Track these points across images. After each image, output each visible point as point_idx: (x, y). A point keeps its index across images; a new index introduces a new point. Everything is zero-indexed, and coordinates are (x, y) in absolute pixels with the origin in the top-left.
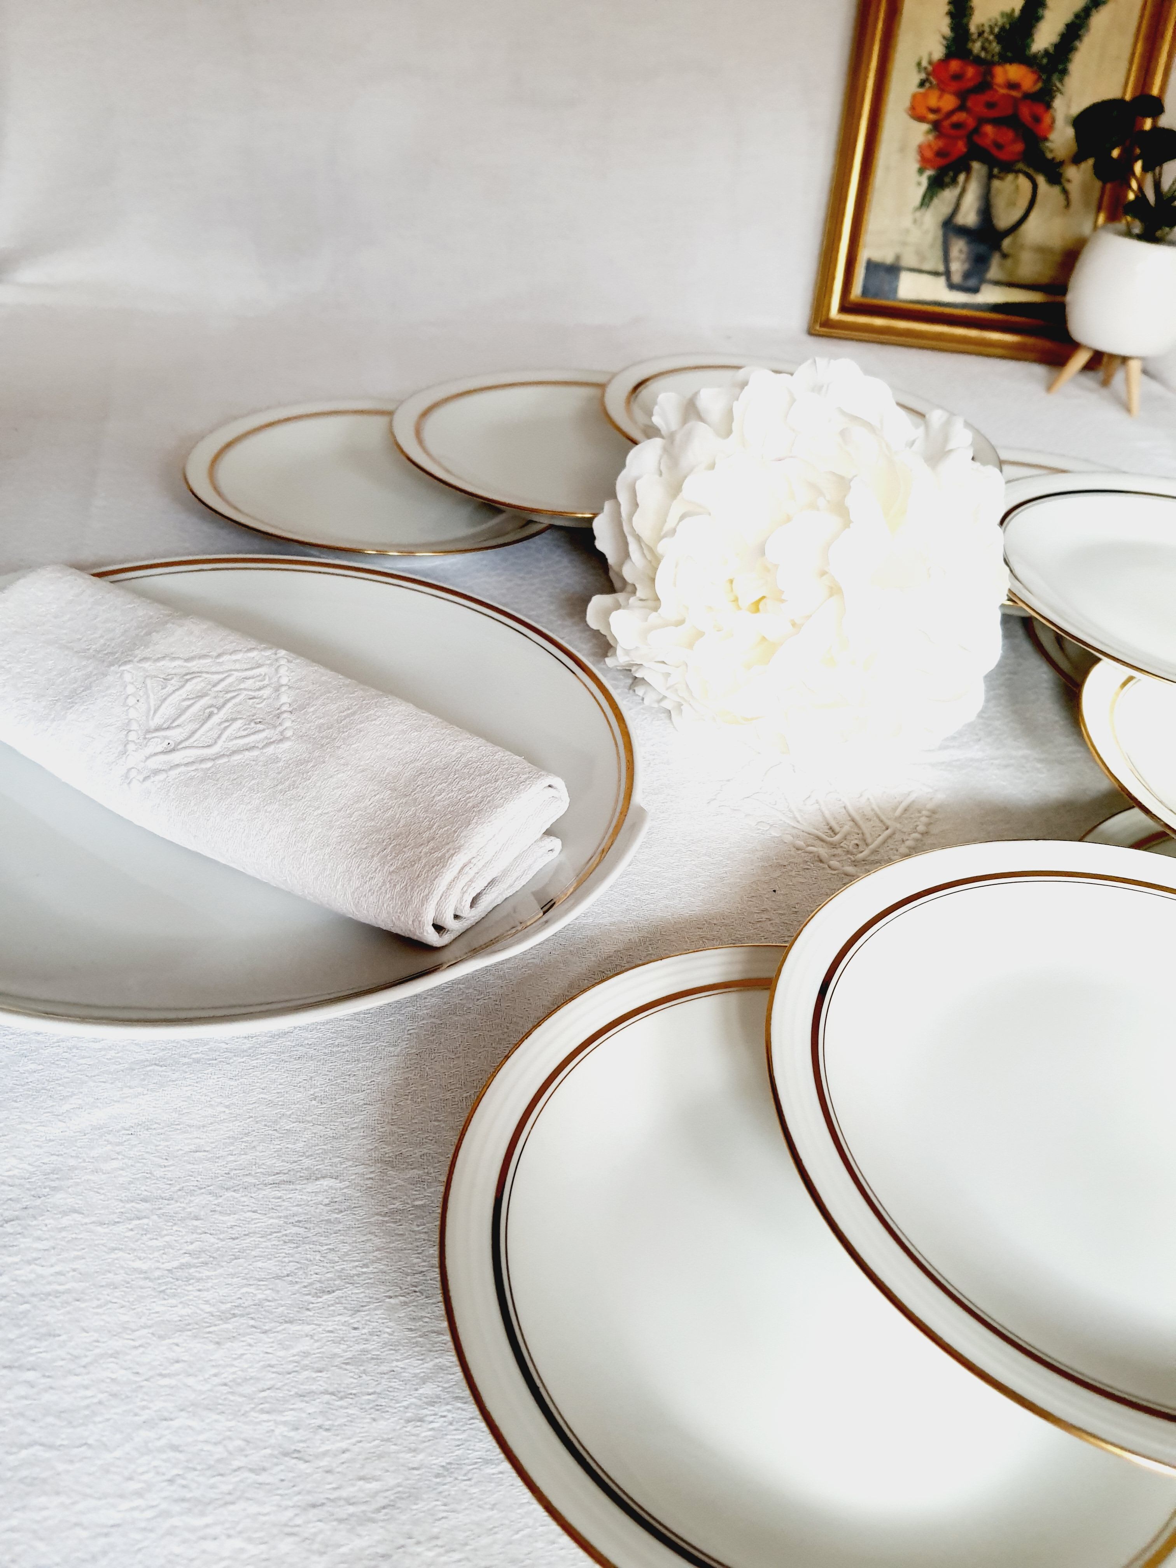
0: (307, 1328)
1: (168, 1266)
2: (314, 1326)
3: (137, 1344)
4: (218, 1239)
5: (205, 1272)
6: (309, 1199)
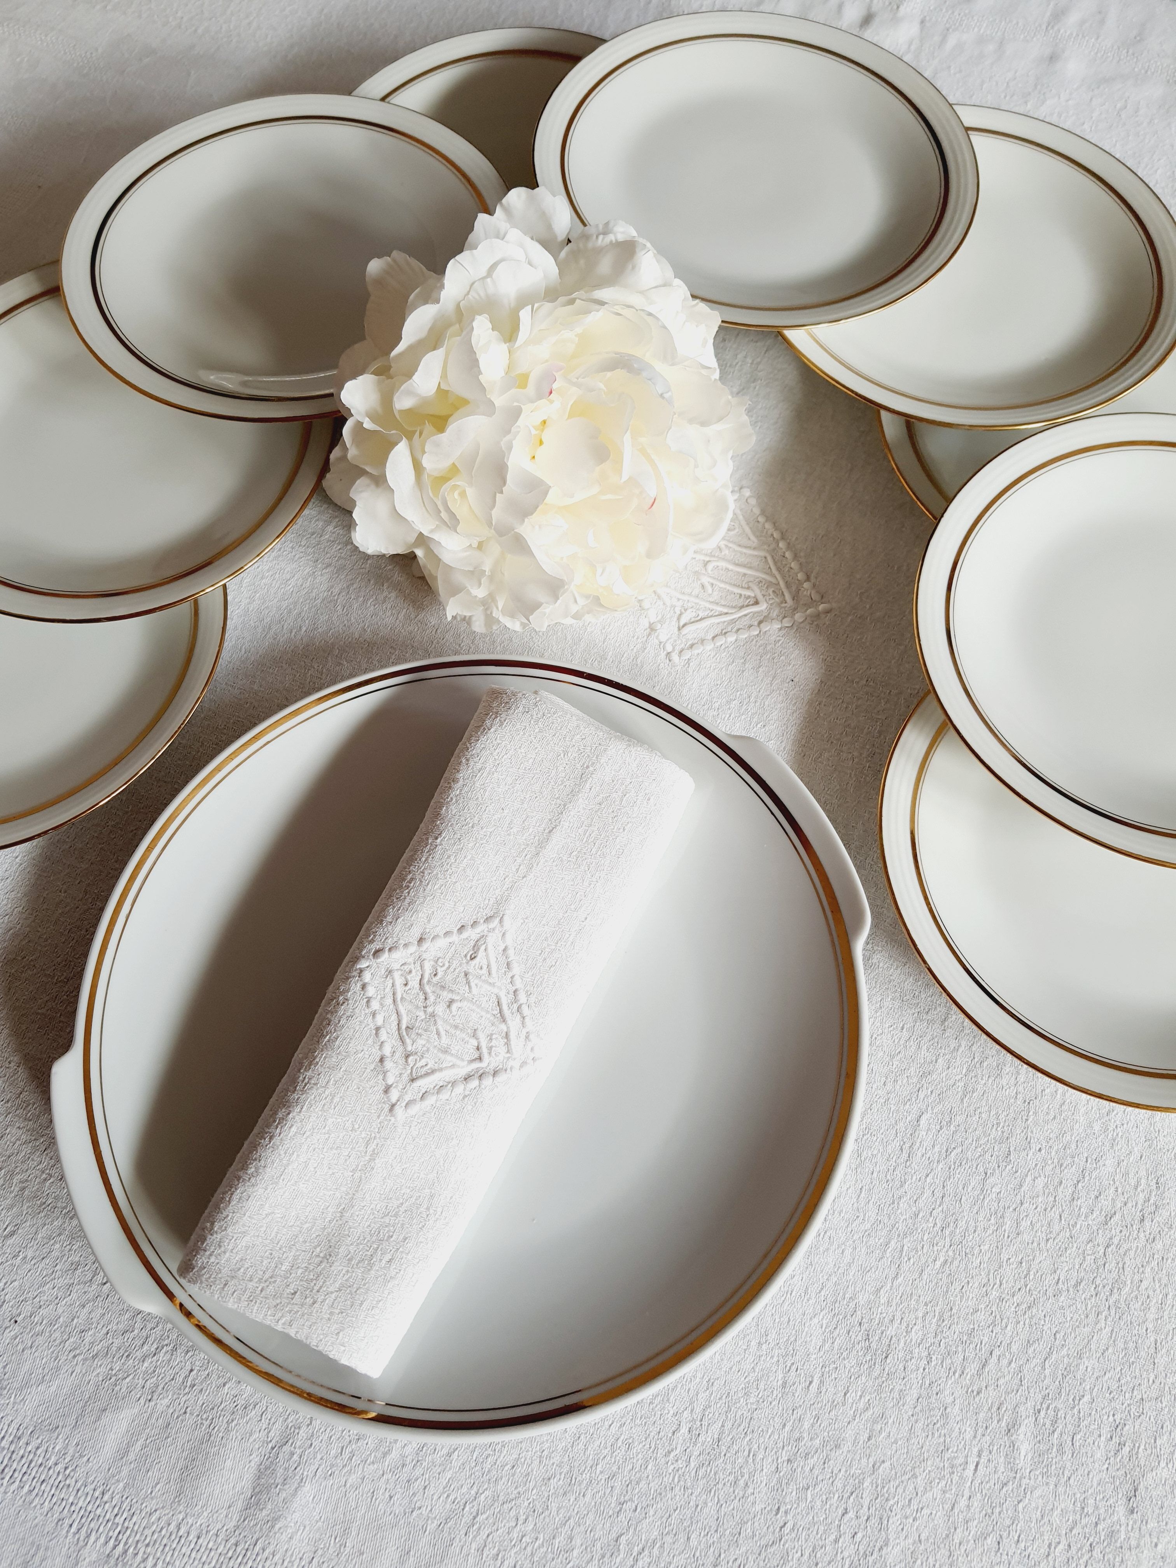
0: (1029, 1179)
1: (948, 1244)
2: (1029, 1173)
3: (998, 1282)
4: (940, 1206)
5: (962, 1224)
6: (931, 1137)
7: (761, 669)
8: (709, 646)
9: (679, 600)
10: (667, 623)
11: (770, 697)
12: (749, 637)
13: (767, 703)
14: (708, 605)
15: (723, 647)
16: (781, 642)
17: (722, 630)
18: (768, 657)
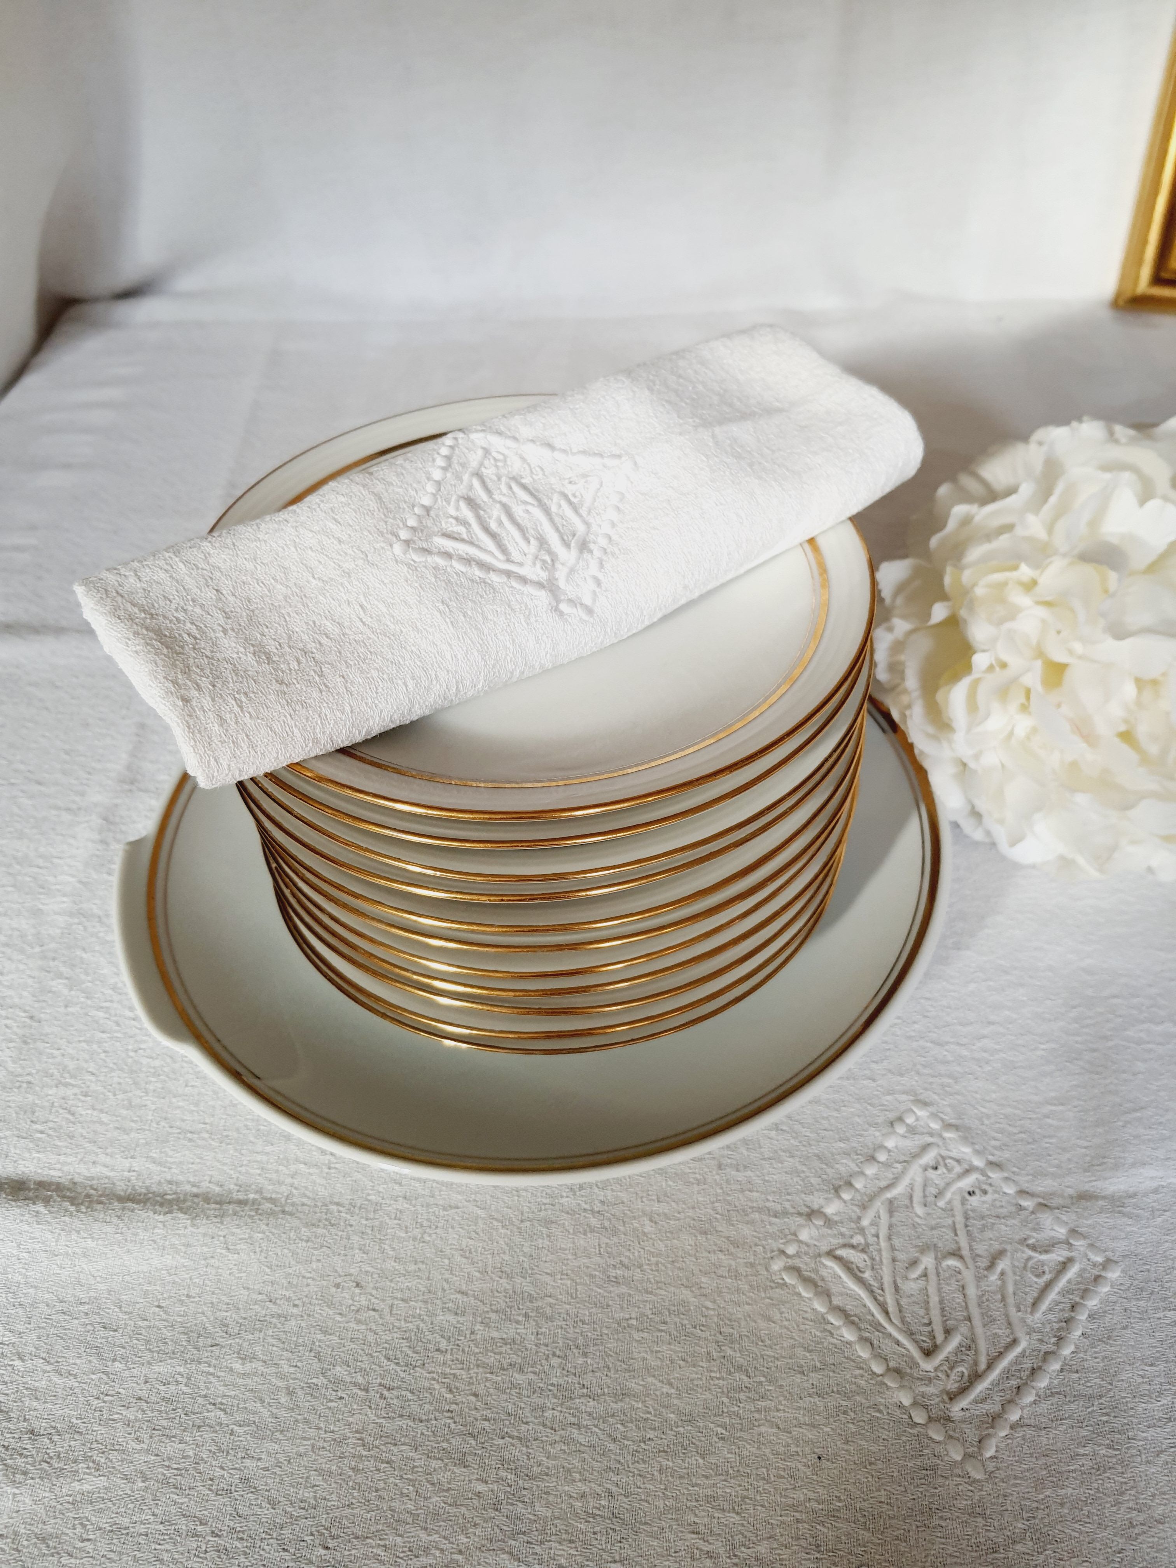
7: (817, 1399)
8: (820, 1307)
9: (877, 1236)
10: (829, 1231)
11: (775, 1430)
12: (865, 1361)
13: (763, 1429)
14: (887, 1280)
15: (829, 1327)
16: (878, 1414)
17: (855, 1315)
18: (844, 1403)
